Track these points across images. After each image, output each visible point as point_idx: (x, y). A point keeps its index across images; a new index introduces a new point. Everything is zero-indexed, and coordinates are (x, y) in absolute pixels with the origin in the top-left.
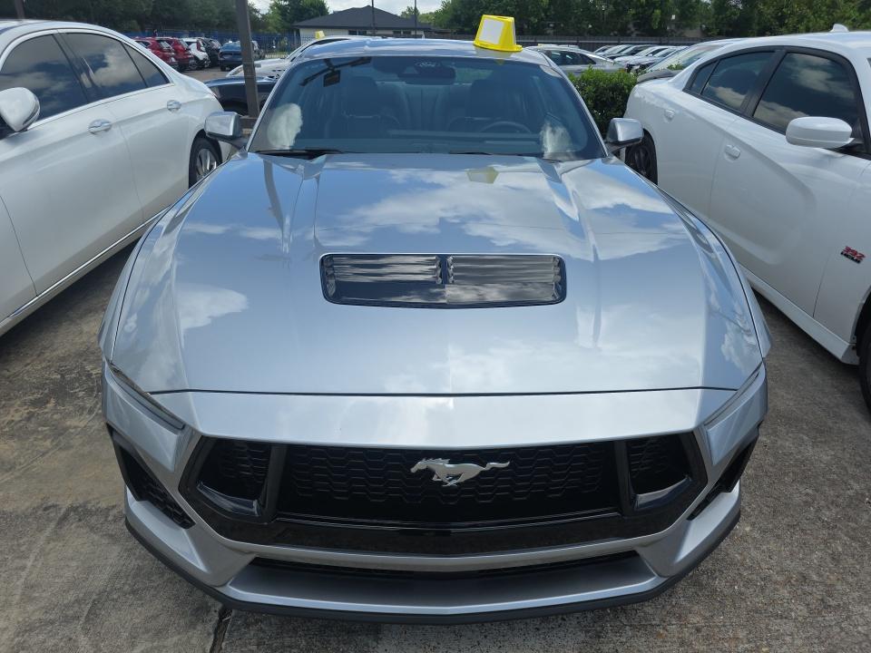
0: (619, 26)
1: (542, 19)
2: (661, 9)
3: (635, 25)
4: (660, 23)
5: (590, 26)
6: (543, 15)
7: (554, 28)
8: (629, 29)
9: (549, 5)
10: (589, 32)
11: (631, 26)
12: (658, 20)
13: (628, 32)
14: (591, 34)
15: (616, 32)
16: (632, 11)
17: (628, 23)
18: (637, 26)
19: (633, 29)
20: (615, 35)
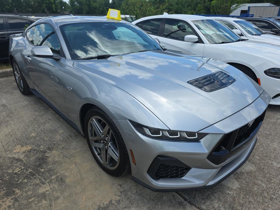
0: (42, 10)
1: (11, 7)
2: (54, 4)
3: (47, 10)
4: (55, 9)
5: (31, 10)
6: (11, 5)
7: (17, 10)
8: (46, 11)
9: (12, 2)
10: (31, 12)
11: (45, 10)
12: (55, 8)
13: (45, 12)
14: (32, 13)
15: (41, 12)
16: (45, 5)
17: (44, 9)
18: (48, 10)
19: (47, 11)
20: (41, 13)
